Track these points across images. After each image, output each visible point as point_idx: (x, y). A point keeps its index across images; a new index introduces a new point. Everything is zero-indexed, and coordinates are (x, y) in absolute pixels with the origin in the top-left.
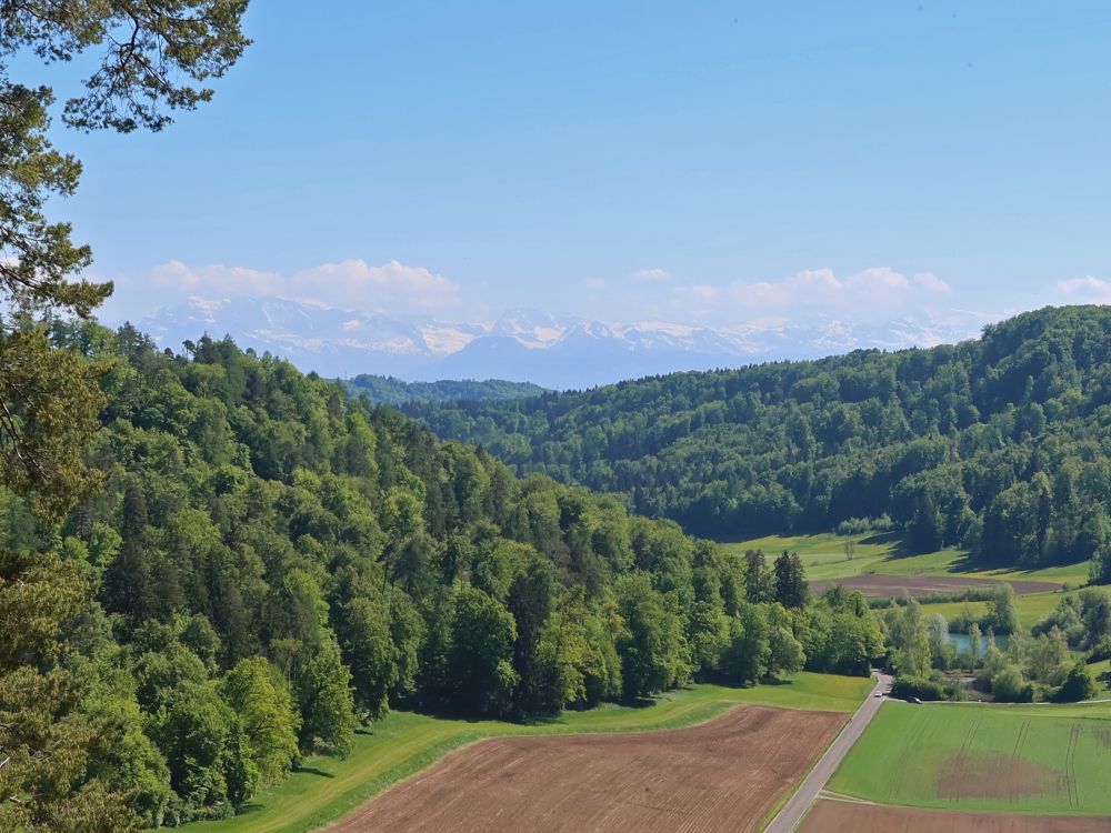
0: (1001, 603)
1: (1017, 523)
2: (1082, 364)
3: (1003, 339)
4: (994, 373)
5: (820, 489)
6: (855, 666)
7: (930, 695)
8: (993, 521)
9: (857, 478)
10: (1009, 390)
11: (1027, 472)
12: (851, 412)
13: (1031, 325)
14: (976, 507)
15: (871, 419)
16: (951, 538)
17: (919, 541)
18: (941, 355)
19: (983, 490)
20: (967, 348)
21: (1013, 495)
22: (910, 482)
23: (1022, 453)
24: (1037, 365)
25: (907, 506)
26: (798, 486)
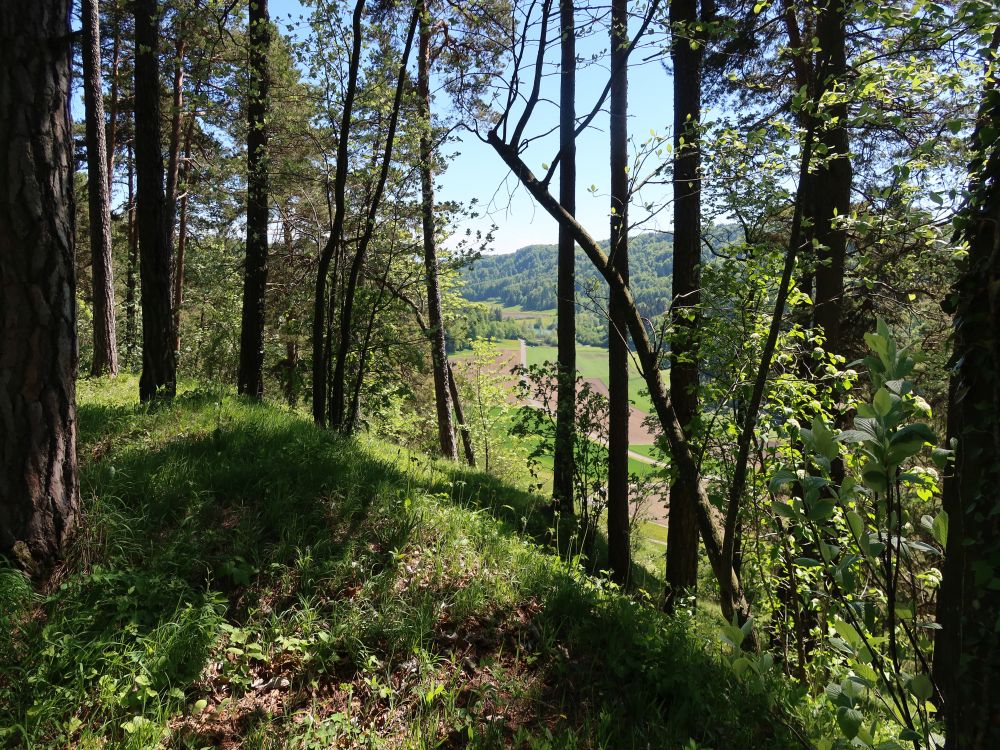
0: (539, 320)
1: (536, 300)
2: (541, 259)
3: (522, 253)
4: (520, 261)
5: (482, 290)
6: (514, 338)
7: (536, 345)
8: (529, 298)
9: (491, 287)
10: (524, 265)
11: (536, 286)
12: (486, 271)
13: (529, 249)
14: (524, 295)
15: (491, 272)
16: (518, 302)
17: (510, 304)
18: (506, 257)
19: (525, 291)
20: (512, 255)
21: (534, 292)
22: (505, 288)
23: (533, 281)
24: (531, 259)
25: (505, 295)
26: (476, 289)
